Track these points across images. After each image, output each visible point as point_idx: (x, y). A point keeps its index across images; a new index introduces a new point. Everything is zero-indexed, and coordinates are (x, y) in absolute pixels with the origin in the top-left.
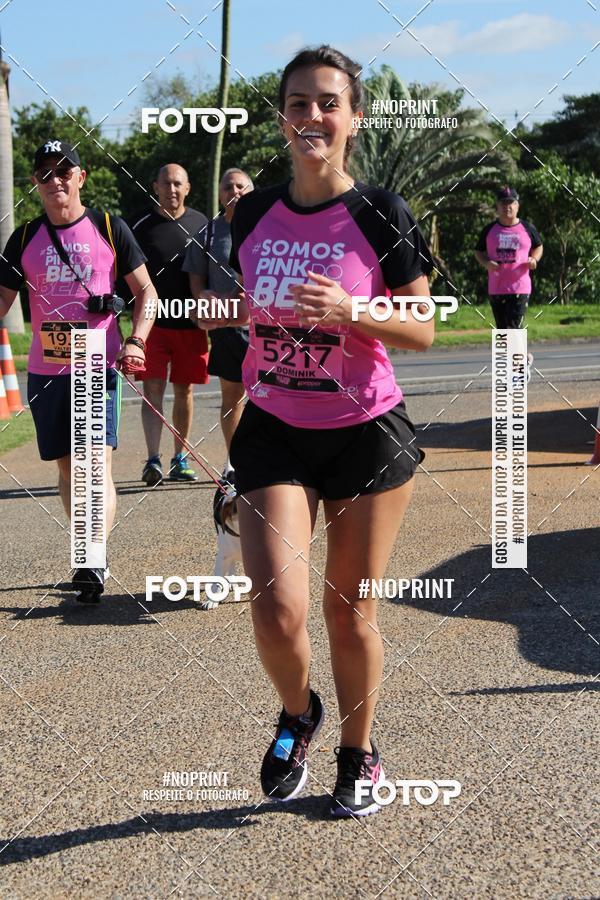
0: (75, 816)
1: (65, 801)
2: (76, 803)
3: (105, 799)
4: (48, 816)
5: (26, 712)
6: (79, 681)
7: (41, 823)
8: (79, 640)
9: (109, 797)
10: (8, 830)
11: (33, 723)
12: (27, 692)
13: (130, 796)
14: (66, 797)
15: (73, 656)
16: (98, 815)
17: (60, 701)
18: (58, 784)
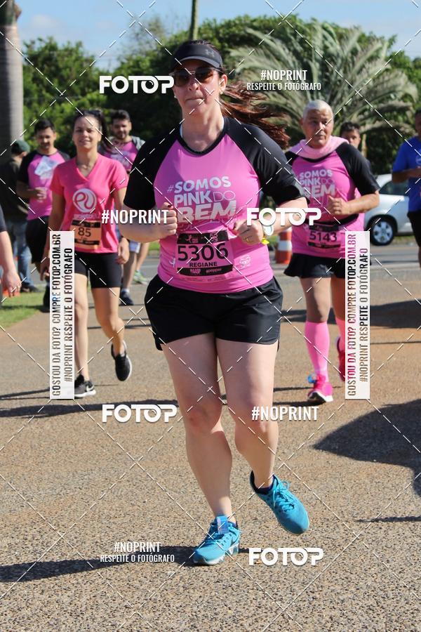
0: (65, 609)
1: (57, 598)
2: (66, 599)
3: (88, 597)
4: (44, 609)
5: (28, 530)
6: (70, 507)
7: (39, 614)
8: (71, 474)
9: (92, 596)
10: (13, 619)
11: (33, 538)
12: (29, 514)
13: (108, 595)
14: (58, 595)
15: (66, 486)
16: (83, 609)
17: (55, 521)
18: (52, 585)
